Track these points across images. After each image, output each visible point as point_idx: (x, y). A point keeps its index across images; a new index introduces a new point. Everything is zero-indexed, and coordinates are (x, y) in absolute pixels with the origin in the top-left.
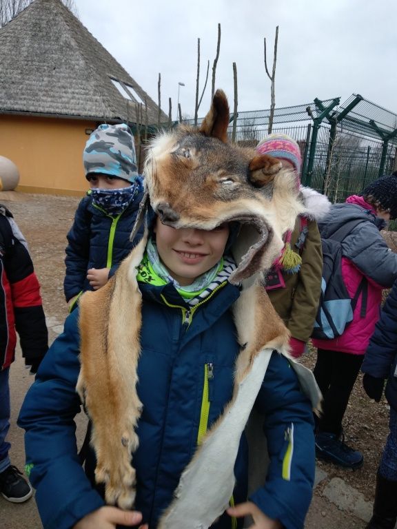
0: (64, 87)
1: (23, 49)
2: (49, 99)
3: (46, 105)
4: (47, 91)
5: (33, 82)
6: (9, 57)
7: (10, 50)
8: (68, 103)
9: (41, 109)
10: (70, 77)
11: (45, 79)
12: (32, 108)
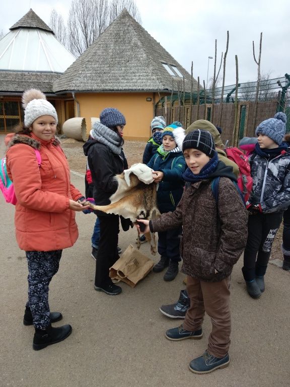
0: (134, 73)
1: (110, 51)
2: (125, 81)
3: (123, 86)
4: (124, 76)
5: (116, 71)
6: (102, 57)
7: (103, 53)
8: (136, 82)
9: (120, 88)
10: (138, 66)
11: (123, 69)
12: (116, 88)
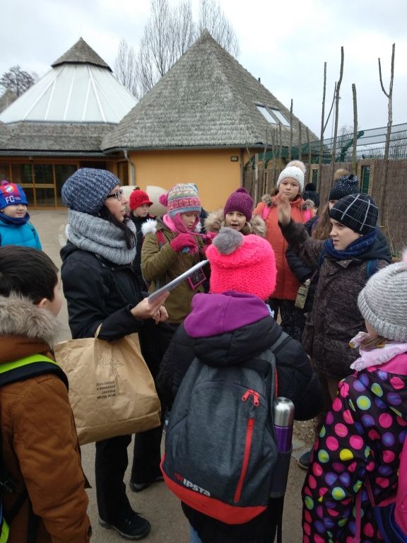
0: (213, 120)
1: (181, 90)
2: (200, 133)
3: (197, 139)
4: (198, 125)
5: (188, 119)
6: (169, 99)
7: (170, 93)
8: (216, 134)
9: (193, 143)
10: (219, 110)
11: (198, 115)
12: (185, 143)
